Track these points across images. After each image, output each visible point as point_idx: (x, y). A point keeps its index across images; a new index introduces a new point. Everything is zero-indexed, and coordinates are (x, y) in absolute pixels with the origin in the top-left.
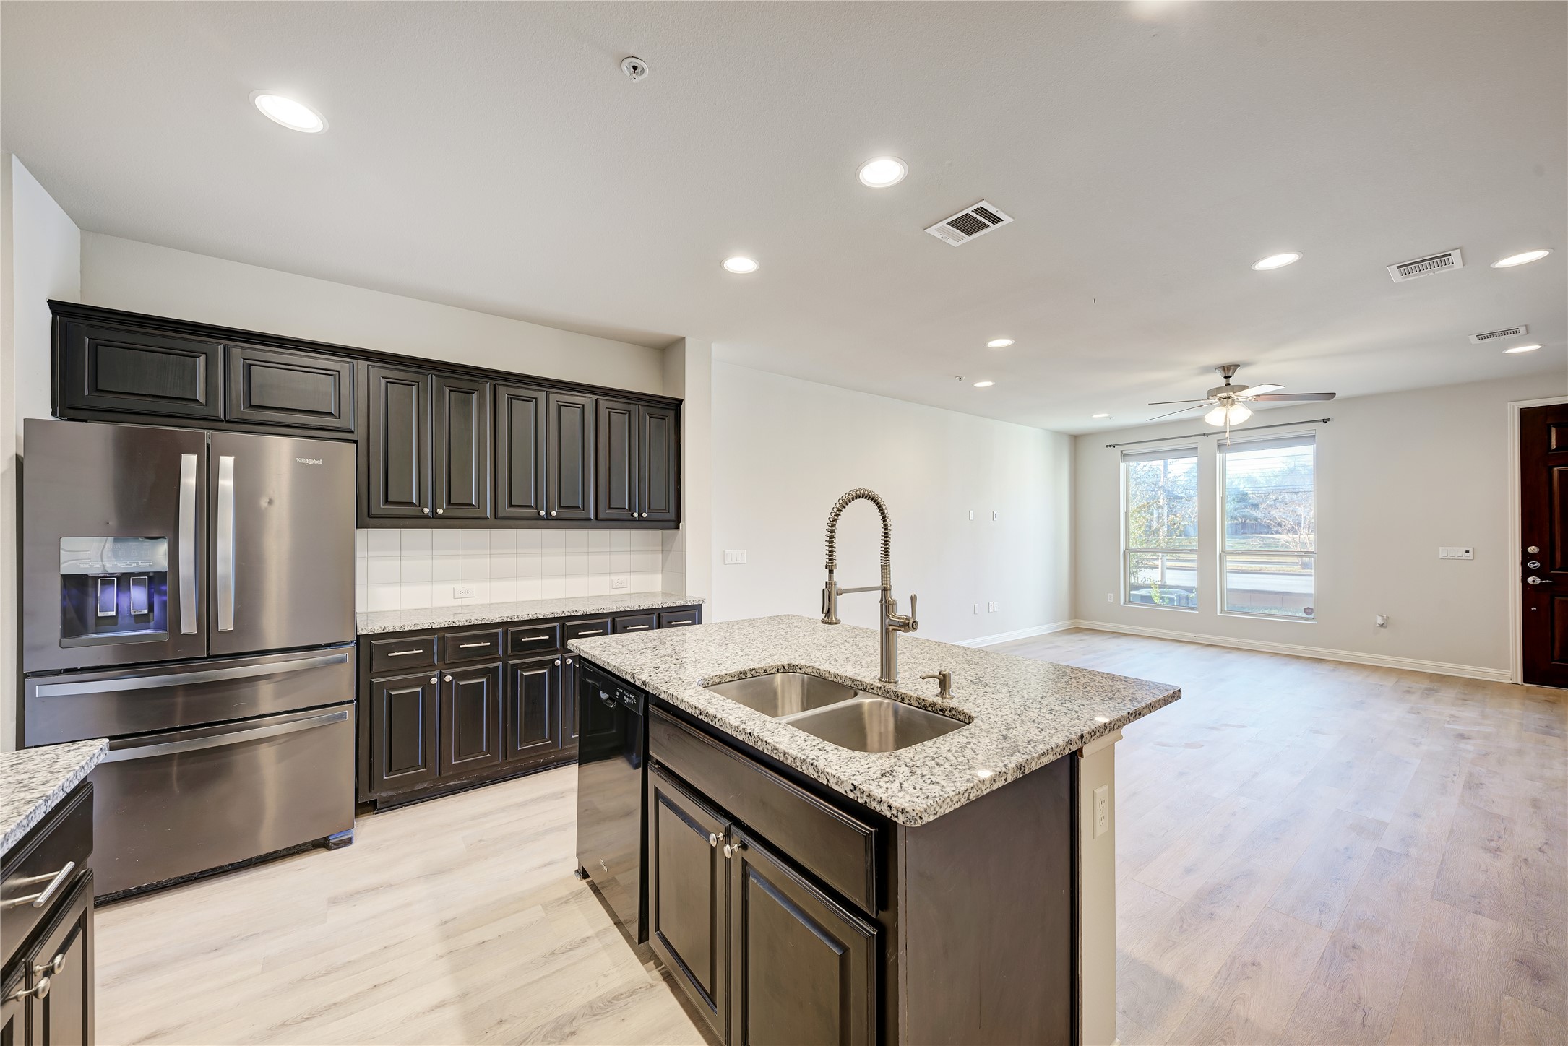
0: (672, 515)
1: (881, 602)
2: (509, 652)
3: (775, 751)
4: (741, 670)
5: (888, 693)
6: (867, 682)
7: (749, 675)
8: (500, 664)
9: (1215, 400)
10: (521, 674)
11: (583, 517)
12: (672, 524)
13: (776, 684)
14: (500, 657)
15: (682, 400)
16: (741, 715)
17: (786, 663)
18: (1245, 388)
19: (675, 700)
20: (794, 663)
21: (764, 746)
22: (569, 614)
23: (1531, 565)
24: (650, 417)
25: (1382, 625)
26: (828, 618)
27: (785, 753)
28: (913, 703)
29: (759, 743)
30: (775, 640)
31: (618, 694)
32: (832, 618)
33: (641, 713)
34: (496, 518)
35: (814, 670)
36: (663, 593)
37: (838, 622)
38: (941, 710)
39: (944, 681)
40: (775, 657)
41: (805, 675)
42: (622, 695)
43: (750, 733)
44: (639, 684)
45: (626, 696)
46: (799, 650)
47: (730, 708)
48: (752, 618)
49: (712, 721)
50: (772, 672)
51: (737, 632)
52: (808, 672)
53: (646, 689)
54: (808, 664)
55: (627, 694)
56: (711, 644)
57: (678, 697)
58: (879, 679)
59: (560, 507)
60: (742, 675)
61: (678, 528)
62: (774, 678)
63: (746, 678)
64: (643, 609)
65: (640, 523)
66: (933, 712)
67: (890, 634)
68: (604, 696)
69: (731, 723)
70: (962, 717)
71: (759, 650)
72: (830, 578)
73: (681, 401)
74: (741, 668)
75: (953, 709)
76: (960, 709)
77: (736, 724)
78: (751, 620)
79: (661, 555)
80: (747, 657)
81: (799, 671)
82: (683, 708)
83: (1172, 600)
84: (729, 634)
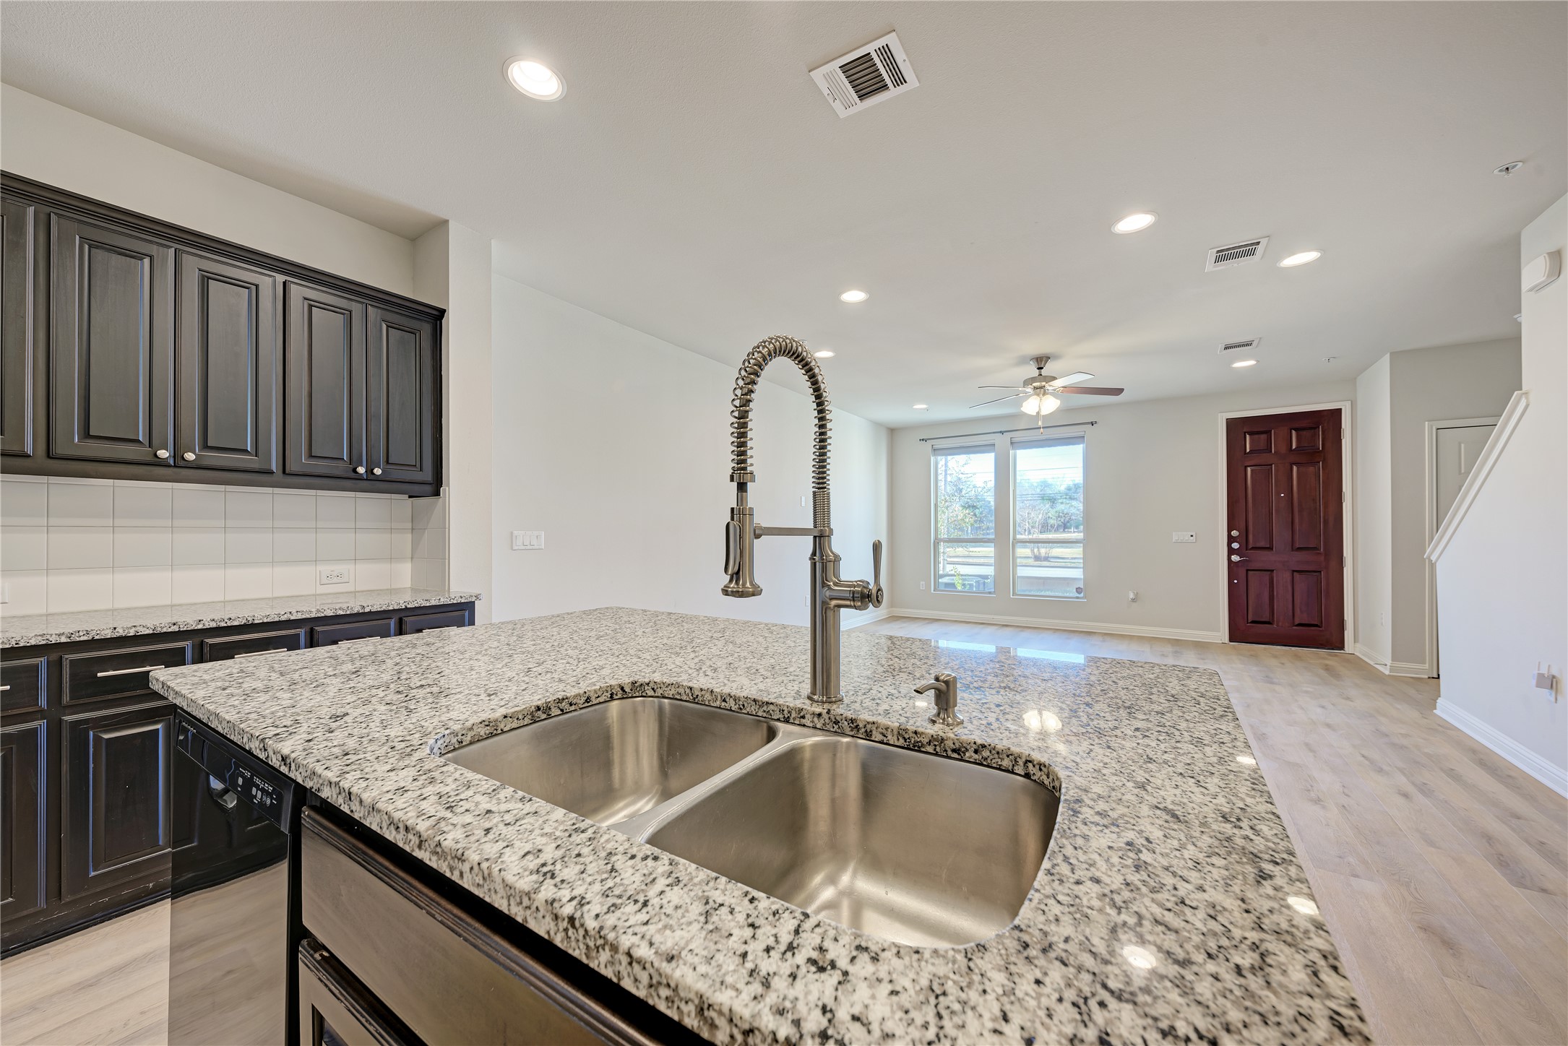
0: (427, 475)
1: (812, 558)
2: (66, 698)
3: (664, 992)
4: (539, 703)
5: (836, 722)
6: (791, 705)
7: (555, 711)
8: (41, 724)
9: (1029, 390)
10: (97, 739)
11: (256, 466)
12: (428, 489)
13: (610, 721)
14: (42, 711)
15: (445, 311)
16: (540, 841)
17: (626, 681)
18: (1054, 378)
19: (355, 806)
20: (641, 680)
21: (624, 968)
22: (213, 625)
23: (1235, 546)
24: (388, 326)
25: (1133, 600)
26: (737, 583)
27: (703, 1008)
28: (892, 740)
29: (605, 956)
30: (598, 642)
31: (240, 781)
32: (744, 584)
33: (285, 828)
34: (48, 456)
35: (681, 690)
36: (412, 589)
37: (756, 592)
38: (954, 751)
39: (944, 695)
40: (605, 672)
41: (666, 701)
42: (249, 783)
43: (571, 919)
44: (275, 762)
45: (257, 787)
46: (644, 656)
47: (508, 818)
48: (555, 613)
49: (452, 869)
50: (601, 699)
51: (530, 634)
52: (670, 693)
53: (292, 775)
54: (667, 680)
55: (258, 781)
56: (479, 657)
57: (365, 796)
58: (809, 698)
59: (205, 446)
60: (540, 713)
61: (437, 494)
62: (606, 710)
63: (549, 717)
64: (370, 612)
65: (370, 483)
66: (936, 754)
67: (830, 614)
68: (216, 784)
69: (510, 879)
70: (1006, 763)
71: (570, 660)
72: (741, 500)
73: (442, 312)
74: (537, 699)
75: (984, 746)
76: (1000, 747)
77: (525, 883)
78: (553, 616)
79: (410, 536)
80: (549, 675)
81: (651, 693)
82: (374, 827)
83: (971, 585)
84: (515, 638)
